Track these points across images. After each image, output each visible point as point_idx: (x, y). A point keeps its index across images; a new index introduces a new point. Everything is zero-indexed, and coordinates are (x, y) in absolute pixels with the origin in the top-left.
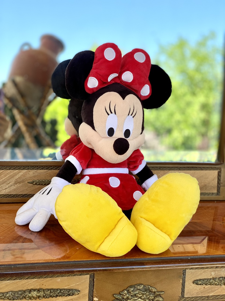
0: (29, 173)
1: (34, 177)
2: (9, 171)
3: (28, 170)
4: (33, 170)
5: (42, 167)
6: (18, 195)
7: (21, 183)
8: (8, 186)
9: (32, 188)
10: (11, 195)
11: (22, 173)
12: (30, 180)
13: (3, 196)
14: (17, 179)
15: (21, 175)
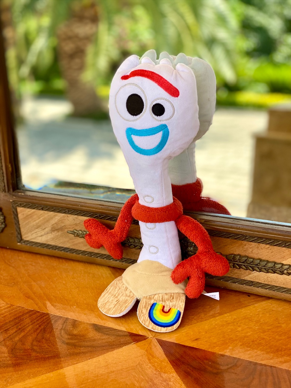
0: (68, 218)
1: (75, 225)
2: (42, 212)
3: (66, 214)
4: (73, 216)
5: (84, 213)
6: (57, 247)
7: (60, 232)
8: (43, 232)
9: (74, 240)
10: (49, 245)
11: (59, 218)
12: (70, 228)
13: (39, 244)
14: (53, 224)
15: (57, 219)
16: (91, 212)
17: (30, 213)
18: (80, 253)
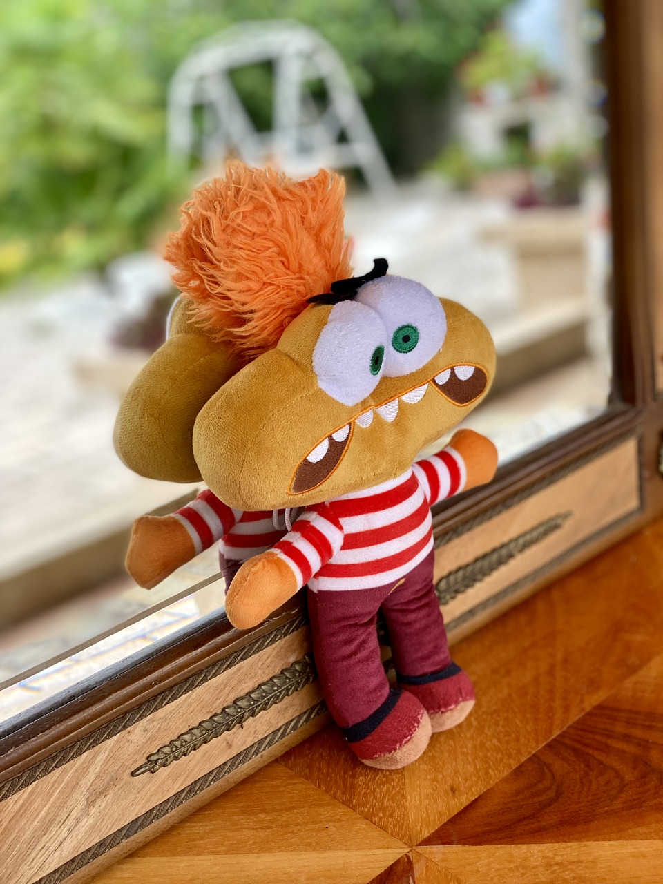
0: (129, 738)
1: (149, 743)
2: (58, 772)
3: (125, 728)
4: (143, 720)
5: (172, 692)
7: (111, 792)
8: (66, 828)
9: (149, 786)
11: (108, 752)
12: (136, 761)
14: (91, 786)
15: (102, 762)
16: (188, 678)
17: (21, 802)
18: (167, 811)
